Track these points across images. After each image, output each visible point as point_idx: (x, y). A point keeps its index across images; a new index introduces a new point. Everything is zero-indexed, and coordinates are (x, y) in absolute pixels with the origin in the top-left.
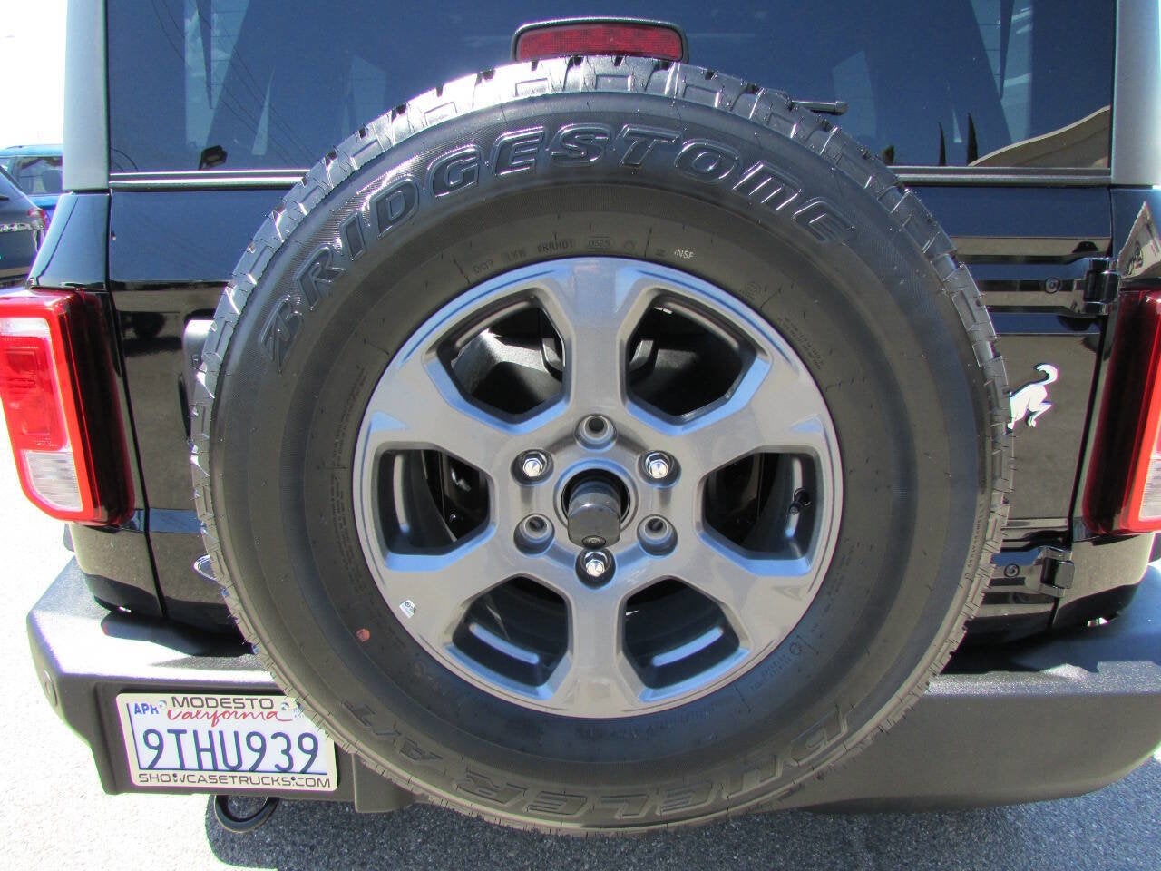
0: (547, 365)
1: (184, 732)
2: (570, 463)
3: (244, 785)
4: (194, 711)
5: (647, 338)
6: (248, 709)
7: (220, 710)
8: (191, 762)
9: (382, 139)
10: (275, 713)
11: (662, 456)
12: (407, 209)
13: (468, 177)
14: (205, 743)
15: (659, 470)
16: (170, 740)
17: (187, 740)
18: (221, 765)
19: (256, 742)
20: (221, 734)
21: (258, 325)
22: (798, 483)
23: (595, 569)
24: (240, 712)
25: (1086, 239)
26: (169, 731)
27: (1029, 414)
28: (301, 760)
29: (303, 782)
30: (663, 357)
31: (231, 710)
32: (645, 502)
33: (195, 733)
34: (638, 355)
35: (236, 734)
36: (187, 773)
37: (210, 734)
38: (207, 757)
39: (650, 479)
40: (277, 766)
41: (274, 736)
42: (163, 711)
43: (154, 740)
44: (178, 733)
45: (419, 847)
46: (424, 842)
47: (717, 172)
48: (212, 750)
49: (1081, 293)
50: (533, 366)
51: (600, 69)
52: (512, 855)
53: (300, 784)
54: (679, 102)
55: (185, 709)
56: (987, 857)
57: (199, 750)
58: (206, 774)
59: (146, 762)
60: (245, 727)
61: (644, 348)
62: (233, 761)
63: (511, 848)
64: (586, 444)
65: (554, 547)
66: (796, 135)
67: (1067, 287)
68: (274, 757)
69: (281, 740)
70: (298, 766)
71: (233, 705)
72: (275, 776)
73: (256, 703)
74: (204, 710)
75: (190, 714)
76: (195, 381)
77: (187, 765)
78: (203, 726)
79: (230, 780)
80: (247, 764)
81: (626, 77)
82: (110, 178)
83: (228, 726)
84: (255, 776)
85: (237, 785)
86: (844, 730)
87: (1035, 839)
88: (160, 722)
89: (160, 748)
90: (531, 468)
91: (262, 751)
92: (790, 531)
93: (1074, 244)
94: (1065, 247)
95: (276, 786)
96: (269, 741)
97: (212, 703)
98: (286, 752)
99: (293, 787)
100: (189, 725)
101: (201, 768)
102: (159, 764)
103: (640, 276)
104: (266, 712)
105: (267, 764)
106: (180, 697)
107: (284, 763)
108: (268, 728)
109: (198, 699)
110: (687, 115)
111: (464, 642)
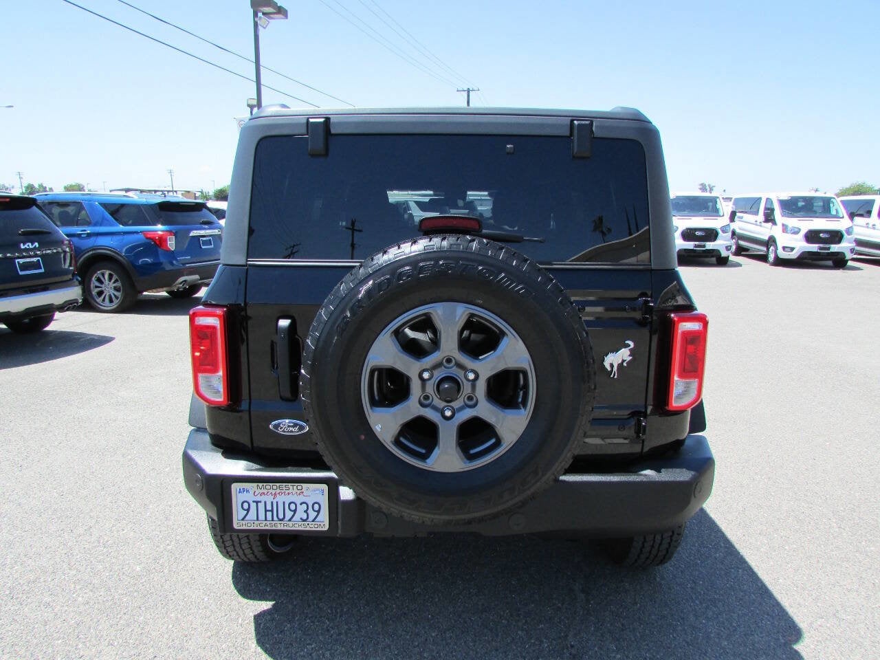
0: (430, 339)
1: (260, 502)
2: (439, 374)
3: (286, 528)
4: (266, 491)
5: (467, 330)
6: (290, 491)
7: (278, 491)
8: (262, 516)
9: (380, 262)
10: (303, 492)
11: (473, 371)
12: (388, 287)
13: (408, 277)
14: (269, 508)
15: (471, 376)
16: (253, 506)
17: (261, 506)
18: (275, 518)
19: (293, 507)
20: (277, 502)
21: (334, 323)
22: (522, 382)
23: (448, 413)
24: (287, 492)
25: (644, 291)
26: (254, 502)
27: (623, 361)
28: (312, 514)
29: (313, 526)
30: (473, 336)
31: (283, 491)
32: (466, 389)
33: (265, 503)
34: (464, 335)
35: (284, 503)
36: (259, 522)
37: (272, 502)
38: (269, 514)
39: (468, 380)
40: (301, 519)
41: (301, 504)
42: (252, 492)
43: (246, 506)
44: (257, 502)
45: (348, 593)
46: (351, 590)
47: (489, 276)
48: (272, 511)
49: (640, 312)
50: (424, 339)
51: (452, 242)
52: (398, 595)
53: (311, 527)
54: (477, 254)
55: (261, 491)
56: (643, 595)
57: (266, 511)
58: (268, 523)
59: (241, 517)
60: (288, 499)
61: (466, 333)
62: (281, 516)
63: (397, 592)
64: (445, 367)
65: (433, 405)
66: (516, 265)
67: (634, 309)
68: (300, 514)
69: (305, 506)
70: (311, 518)
71: (284, 488)
72: (300, 523)
73: (295, 487)
74: (271, 491)
75: (264, 493)
76: (304, 342)
77: (260, 518)
78: (269, 499)
79: (279, 525)
80: (287, 518)
81: (460, 245)
82: (247, 261)
83: (280, 499)
84: (291, 523)
85: (282, 528)
86: (540, 474)
87: (669, 589)
88: (249, 497)
89: (248, 510)
90: (426, 375)
91: (295, 511)
92: (520, 400)
93: (638, 293)
94: (635, 294)
95: (300, 528)
96: (298, 505)
97: (275, 487)
98: (306, 511)
99: (308, 529)
100: (263, 498)
101: (266, 520)
102: (247, 518)
103: (464, 309)
104: (299, 492)
105: (297, 517)
106: (260, 485)
107: (305, 517)
108: (298, 500)
109: (269, 485)
110: (479, 258)
111: (397, 442)
